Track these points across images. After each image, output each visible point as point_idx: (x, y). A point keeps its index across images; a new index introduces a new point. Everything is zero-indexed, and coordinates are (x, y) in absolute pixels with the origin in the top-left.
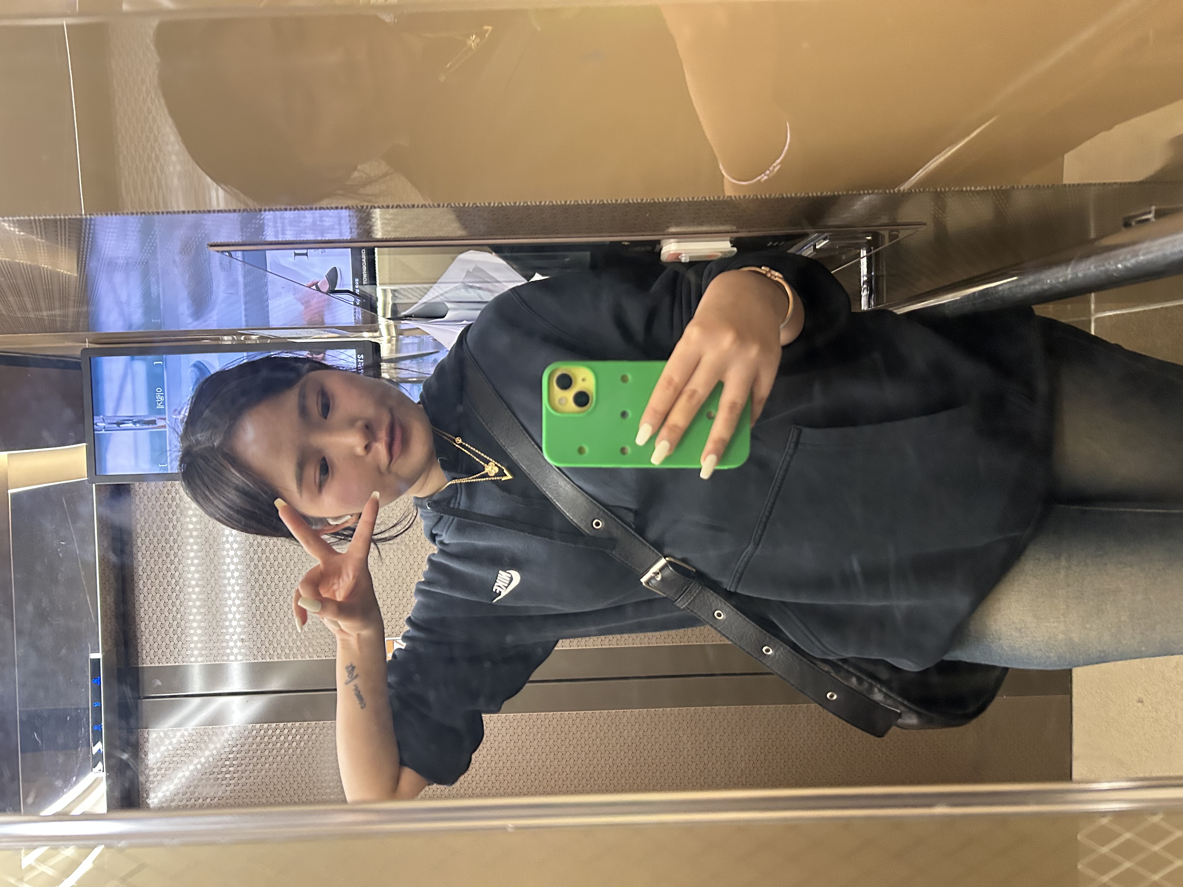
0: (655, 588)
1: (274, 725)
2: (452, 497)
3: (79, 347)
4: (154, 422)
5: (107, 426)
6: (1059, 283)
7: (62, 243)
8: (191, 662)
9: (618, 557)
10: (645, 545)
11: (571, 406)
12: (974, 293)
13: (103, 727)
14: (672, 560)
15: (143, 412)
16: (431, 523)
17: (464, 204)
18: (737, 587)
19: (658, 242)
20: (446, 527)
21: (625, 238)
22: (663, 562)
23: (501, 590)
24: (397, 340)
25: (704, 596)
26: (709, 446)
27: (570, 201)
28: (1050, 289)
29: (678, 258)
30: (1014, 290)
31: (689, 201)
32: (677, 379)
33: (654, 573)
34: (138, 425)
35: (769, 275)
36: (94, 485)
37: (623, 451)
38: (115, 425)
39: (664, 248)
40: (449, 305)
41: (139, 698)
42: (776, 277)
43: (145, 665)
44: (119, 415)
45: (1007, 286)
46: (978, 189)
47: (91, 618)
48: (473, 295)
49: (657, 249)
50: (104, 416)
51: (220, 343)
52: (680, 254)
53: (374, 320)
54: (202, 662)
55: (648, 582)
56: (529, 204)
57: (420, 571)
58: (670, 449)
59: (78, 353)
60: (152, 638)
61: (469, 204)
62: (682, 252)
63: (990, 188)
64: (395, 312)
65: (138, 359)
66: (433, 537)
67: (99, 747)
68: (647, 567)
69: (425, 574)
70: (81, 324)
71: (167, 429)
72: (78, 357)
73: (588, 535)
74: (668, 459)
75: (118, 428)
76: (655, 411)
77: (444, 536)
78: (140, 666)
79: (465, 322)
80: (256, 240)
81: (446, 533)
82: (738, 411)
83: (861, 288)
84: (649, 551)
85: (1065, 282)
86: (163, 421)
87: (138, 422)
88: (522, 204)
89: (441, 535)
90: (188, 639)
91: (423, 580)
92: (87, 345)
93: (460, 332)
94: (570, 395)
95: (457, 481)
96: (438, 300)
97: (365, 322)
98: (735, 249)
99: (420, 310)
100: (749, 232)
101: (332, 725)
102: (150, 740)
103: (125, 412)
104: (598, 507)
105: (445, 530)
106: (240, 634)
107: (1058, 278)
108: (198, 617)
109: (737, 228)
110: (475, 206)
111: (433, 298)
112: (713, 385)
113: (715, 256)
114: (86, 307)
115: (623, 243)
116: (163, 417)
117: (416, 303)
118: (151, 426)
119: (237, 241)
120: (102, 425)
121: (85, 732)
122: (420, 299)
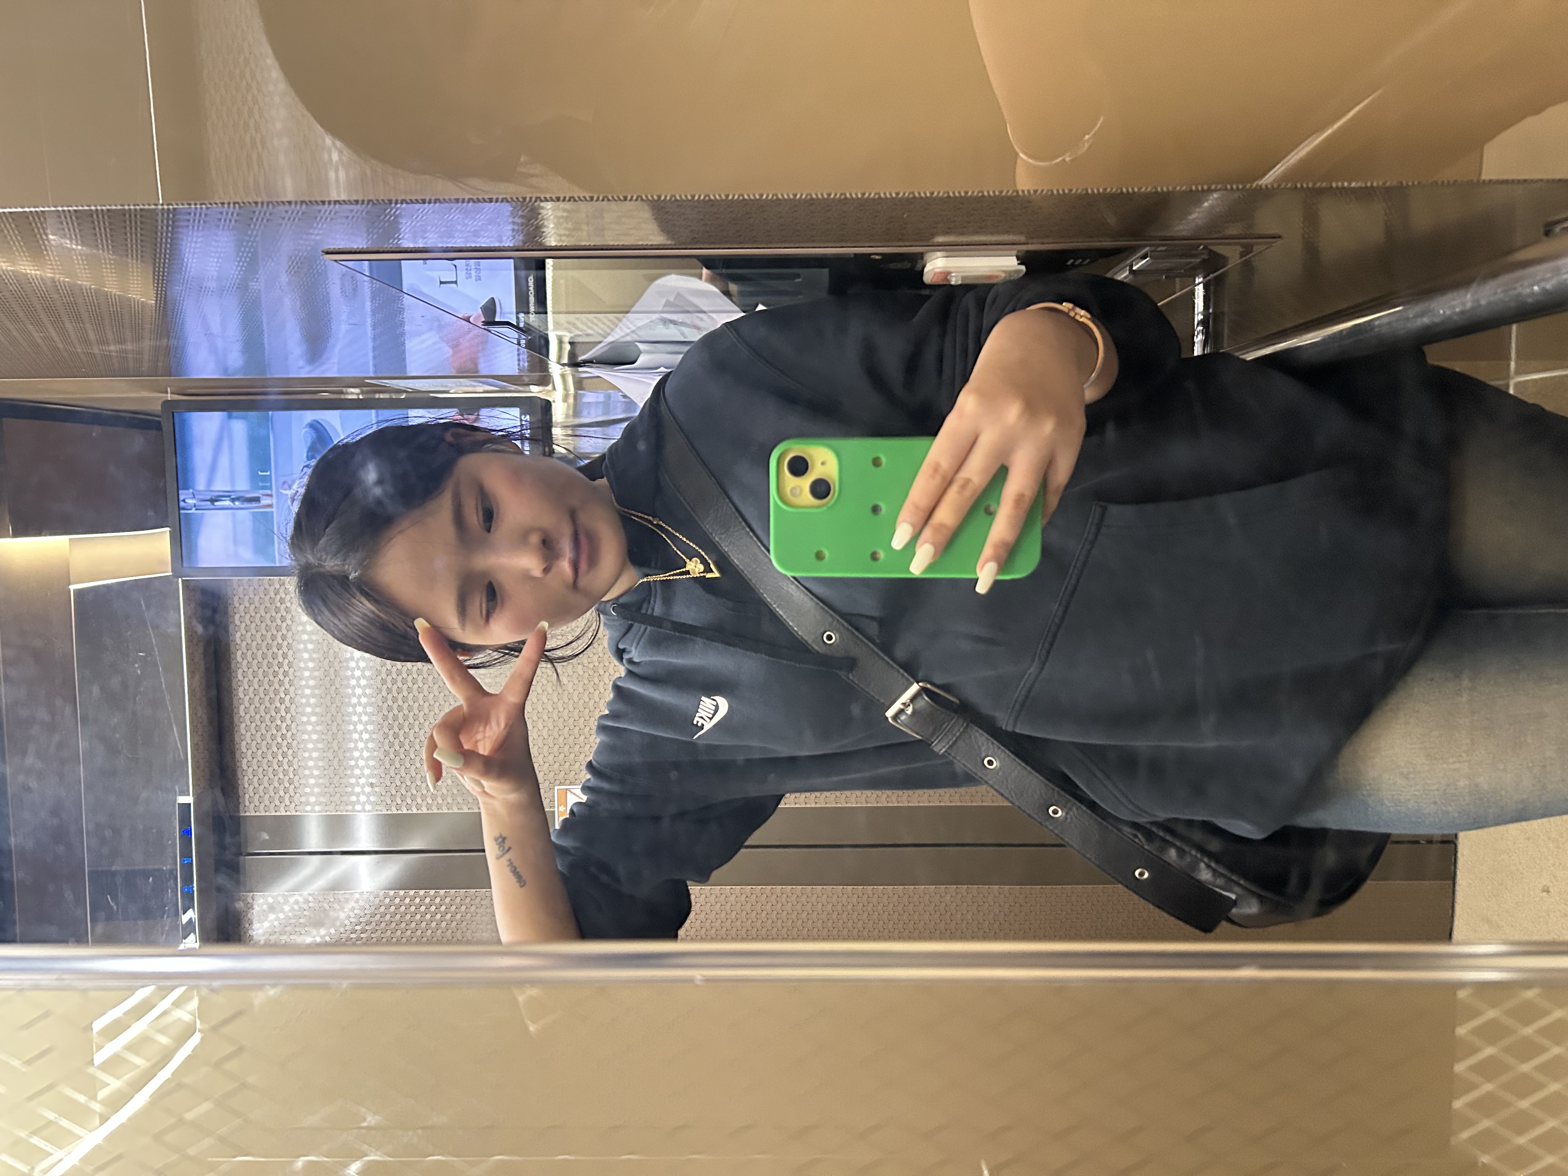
0: (906, 726)
1: (412, 892)
2: (643, 601)
3: (159, 398)
4: (257, 500)
5: (199, 503)
6: (1455, 313)
7: (132, 256)
8: (307, 812)
9: (857, 682)
10: (894, 668)
11: (807, 498)
12: (1341, 331)
13: (195, 889)
14: (929, 686)
15: (242, 485)
16: (617, 634)
17: (659, 197)
18: (1015, 726)
19: (921, 256)
20: (636, 641)
21: (876, 250)
22: (915, 688)
23: (704, 722)
24: (576, 397)
25: (970, 737)
26: (988, 550)
27: (801, 194)
28: (1443, 322)
29: (946, 279)
30: (1394, 325)
31: (961, 197)
32: (946, 464)
33: (904, 704)
34: (237, 503)
35: (1072, 314)
36: (180, 580)
37: (874, 557)
38: (209, 503)
39: (928, 265)
40: (641, 346)
41: (241, 854)
42: (1081, 317)
43: (248, 814)
44: (213, 489)
45: (1386, 320)
46: (1353, 185)
47: (179, 755)
48: (672, 333)
49: (919, 267)
50: (193, 489)
51: (343, 397)
52: (949, 273)
53: (543, 366)
54: (319, 812)
55: (896, 717)
56: (746, 197)
57: (602, 701)
58: (935, 555)
59: (157, 408)
60: (256, 779)
61: (666, 197)
62: (952, 270)
63: (1369, 184)
64: (572, 355)
65: (236, 418)
66: (620, 653)
67: (191, 915)
68: (894, 697)
69: (610, 704)
70: (160, 364)
71: (274, 510)
72: (157, 413)
73: (817, 652)
74: (930, 568)
75: (212, 507)
76: (917, 507)
77: (634, 651)
78: (241, 814)
79: (662, 369)
80: (386, 246)
81: (636, 648)
82: (1026, 505)
83: (1194, 331)
84: (898, 675)
85: (1462, 312)
86: (268, 498)
87: (238, 499)
88: (736, 197)
89: (630, 652)
90: (303, 781)
91: (607, 712)
92: (169, 397)
93: (655, 383)
94: (805, 482)
95: (651, 579)
96: (628, 339)
97: (532, 369)
98: (1023, 268)
99: (603, 353)
100: (1043, 243)
101: (488, 894)
102: (255, 906)
103: (220, 486)
104: (831, 616)
105: (635, 644)
106: (369, 777)
107: (1454, 307)
108: (315, 755)
109: (1026, 237)
110: (673, 199)
111: (623, 337)
112: (993, 472)
113: (997, 277)
114: (166, 340)
115: (873, 256)
116: (269, 492)
117: (600, 342)
118: (254, 505)
119: (361, 247)
120: (191, 502)
121: (172, 896)
122: (605, 337)
